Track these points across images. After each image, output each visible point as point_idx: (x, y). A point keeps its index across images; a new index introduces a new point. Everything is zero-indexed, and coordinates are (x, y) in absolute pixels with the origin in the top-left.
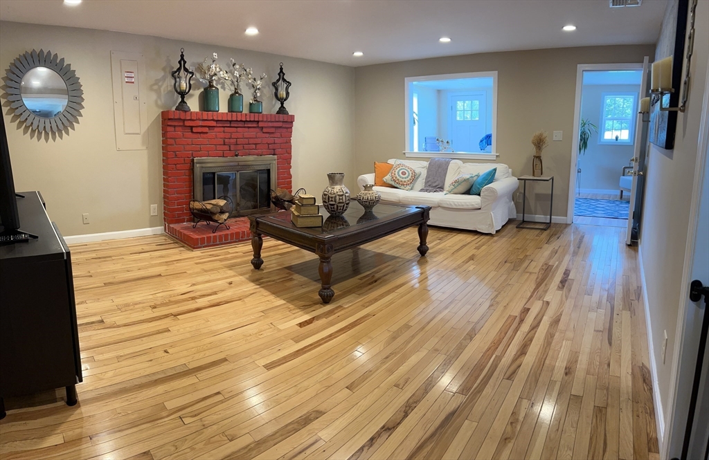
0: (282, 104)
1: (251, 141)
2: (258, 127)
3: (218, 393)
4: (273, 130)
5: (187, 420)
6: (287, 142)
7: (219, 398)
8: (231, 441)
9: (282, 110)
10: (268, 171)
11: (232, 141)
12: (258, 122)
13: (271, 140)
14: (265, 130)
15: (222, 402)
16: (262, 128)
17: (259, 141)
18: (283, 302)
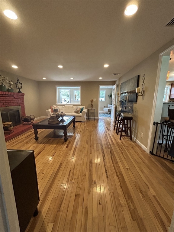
0: (20, 90)
1: (11, 101)
2: (13, 97)
3: (70, 171)
4: (18, 98)
5: (73, 181)
6: (23, 102)
7: (72, 171)
8: (85, 176)
9: (20, 92)
10: (18, 111)
11: (4, 101)
12: (13, 95)
13: (18, 101)
14: (16, 98)
15: (73, 171)
16: (15, 97)
17: (14, 101)
18: (55, 145)
